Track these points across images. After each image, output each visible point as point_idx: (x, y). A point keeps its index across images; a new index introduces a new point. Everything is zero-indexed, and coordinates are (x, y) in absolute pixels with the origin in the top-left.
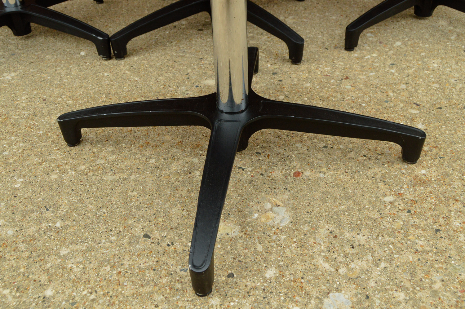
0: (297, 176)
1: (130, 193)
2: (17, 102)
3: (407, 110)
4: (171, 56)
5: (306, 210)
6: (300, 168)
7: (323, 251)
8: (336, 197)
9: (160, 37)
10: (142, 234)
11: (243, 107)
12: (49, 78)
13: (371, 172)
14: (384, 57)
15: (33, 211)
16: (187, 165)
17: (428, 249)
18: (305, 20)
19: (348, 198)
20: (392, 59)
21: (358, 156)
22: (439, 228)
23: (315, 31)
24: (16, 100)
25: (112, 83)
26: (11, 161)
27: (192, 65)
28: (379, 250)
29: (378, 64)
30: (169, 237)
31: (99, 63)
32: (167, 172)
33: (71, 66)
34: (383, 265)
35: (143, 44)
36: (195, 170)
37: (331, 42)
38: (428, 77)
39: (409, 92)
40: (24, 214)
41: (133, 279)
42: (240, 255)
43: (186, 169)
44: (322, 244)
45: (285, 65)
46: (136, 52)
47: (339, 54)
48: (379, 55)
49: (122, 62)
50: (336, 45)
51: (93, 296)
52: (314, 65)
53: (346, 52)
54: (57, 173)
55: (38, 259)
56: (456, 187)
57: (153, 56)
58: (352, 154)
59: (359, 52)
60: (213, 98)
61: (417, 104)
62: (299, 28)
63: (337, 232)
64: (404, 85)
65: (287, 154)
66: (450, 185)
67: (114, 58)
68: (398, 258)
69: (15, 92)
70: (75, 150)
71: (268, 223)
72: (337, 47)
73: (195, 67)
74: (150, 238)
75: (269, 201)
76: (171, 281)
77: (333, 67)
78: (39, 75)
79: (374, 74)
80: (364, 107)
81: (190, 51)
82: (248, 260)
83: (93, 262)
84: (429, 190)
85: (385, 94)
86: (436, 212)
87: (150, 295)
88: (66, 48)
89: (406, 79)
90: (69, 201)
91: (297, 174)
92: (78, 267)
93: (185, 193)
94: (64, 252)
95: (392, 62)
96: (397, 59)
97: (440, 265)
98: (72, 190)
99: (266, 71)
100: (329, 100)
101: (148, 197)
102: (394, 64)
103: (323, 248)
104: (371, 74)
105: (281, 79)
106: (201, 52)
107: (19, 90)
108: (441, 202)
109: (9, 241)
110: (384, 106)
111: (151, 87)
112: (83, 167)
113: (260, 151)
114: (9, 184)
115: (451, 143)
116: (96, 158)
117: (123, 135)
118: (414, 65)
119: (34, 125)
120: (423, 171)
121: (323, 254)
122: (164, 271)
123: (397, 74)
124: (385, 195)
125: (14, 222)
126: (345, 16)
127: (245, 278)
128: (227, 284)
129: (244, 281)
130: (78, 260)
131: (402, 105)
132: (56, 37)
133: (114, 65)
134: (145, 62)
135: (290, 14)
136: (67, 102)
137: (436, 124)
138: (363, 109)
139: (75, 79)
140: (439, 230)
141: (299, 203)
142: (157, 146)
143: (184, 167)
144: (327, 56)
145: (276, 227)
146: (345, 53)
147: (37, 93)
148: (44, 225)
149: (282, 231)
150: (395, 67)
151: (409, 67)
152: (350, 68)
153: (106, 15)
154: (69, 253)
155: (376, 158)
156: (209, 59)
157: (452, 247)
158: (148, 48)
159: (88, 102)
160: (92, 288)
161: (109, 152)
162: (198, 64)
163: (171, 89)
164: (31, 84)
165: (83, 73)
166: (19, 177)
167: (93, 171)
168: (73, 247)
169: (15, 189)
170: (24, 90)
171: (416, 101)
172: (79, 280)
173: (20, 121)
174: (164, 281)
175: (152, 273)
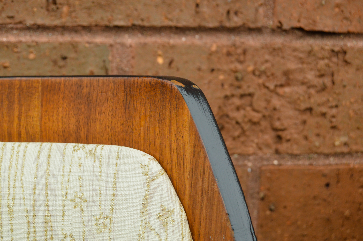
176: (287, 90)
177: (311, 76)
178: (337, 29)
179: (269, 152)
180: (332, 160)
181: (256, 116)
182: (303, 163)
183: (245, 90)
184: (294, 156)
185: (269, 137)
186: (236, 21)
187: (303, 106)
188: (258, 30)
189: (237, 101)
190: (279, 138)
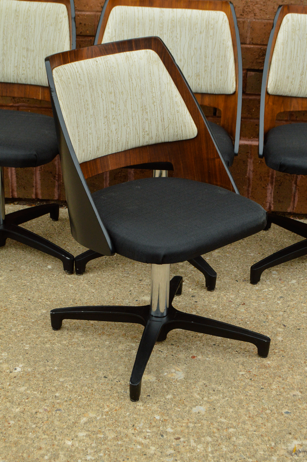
0: (193, 358)
1: (95, 358)
2: (10, 299)
3: (276, 328)
4: (118, 276)
5: (194, 374)
6: (196, 354)
7: (198, 391)
8: (212, 370)
10: (103, 376)
11: (165, 315)
12: (28, 284)
13: (237, 360)
14: (278, 291)
15: (40, 361)
16: (128, 347)
17: (253, 395)
18: (228, 255)
19: (219, 370)
20: (283, 293)
21: (232, 351)
22: (263, 387)
23: (232, 265)
24: (9, 297)
25: (76, 292)
26: (18, 335)
27: (134, 284)
28: (227, 393)
29: (270, 296)
30: (118, 378)
31: (63, 276)
32: (116, 349)
33: (43, 277)
34: (227, 399)
35: (96, 264)
36: (133, 350)
37: (242, 276)
38: (302, 308)
39: (283, 317)
40: (35, 362)
41: (100, 393)
42: (154, 389)
43: (127, 349)
44: (198, 388)
45: (202, 291)
46: (92, 270)
47: (245, 286)
48: (275, 290)
49: (81, 277)
50: (245, 279)
51: (80, 397)
52: (223, 292)
53: (251, 285)
54: (49, 344)
55: (48, 381)
56: (284, 371)
57: (104, 275)
58: (230, 350)
59: (260, 285)
61: (284, 326)
62: (221, 261)
63: (208, 384)
64: (282, 312)
65: (190, 347)
66: (281, 370)
67: (75, 273)
68: (235, 397)
69: (6, 292)
70: (58, 333)
71: (172, 378)
72: (245, 281)
73: (136, 286)
74: (107, 378)
75: (174, 368)
76: (119, 395)
77: (237, 295)
78: (20, 281)
79: (264, 303)
80: (248, 324)
81: (132, 274)
82: (158, 391)
83: (78, 385)
84: (267, 371)
85: (265, 318)
86: (266, 381)
87: (109, 399)
88: (35, 261)
89: (286, 308)
90: (59, 358)
91: (193, 357)
92: (70, 386)
93: (126, 360)
94: (61, 380)
95: (282, 296)
96: (287, 293)
97: (256, 401)
98: (61, 353)
99: (187, 294)
100: (226, 318)
101: (105, 360)
102: (282, 297)
103: (198, 390)
104: (263, 303)
105: (197, 301)
106: (141, 275)
107: (8, 291)
108: (270, 377)
109: (30, 373)
110: (262, 325)
111: (104, 298)
112: (65, 342)
113: (173, 343)
114: (21, 347)
115: (294, 349)
116: (72, 338)
117: (87, 327)
118: (296, 299)
119: (27, 315)
120: (269, 362)
121: (197, 392)
122: (115, 391)
123: (281, 304)
124: (241, 371)
125: (31, 365)
126: (262, 254)
127: (156, 397)
128: (147, 398)
129: (155, 398)
130: (70, 384)
131: (274, 325)
132: (25, 250)
133: (75, 278)
134: (99, 279)
136: (46, 302)
137: (291, 338)
138: (246, 325)
139: (48, 287)
140: (263, 388)
141: (191, 370)
142: (110, 335)
143: (126, 347)
144: (235, 287)
145: (175, 379)
146: (249, 286)
147: (23, 294)
148: (48, 368)
149: (178, 381)
150: (282, 299)
151: (292, 300)
152: (248, 297)
153: (63, 233)
154: (64, 381)
155: (243, 353)
156: (146, 281)
157: (266, 395)
158: (100, 268)
159: (61, 304)
160: (79, 395)
161: (79, 335)
162: (138, 284)
163: (118, 300)
164: (16, 287)
165: (53, 282)
166: (26, 344)
167: (71, 344)
168: (66, 378)
169: (26, 350)
170: (12, 291)
171: (285, 323)
172: (72, 391)
173: (17, 312)
174: (115, 395)
175: (109, 392)
176: (257, 5)
177: (262, 3)
179: (253, 18)
180: (266, 21)
181: (250, 10)
182: (260, 21)
183: (248, 5)
184: (258, 19)
185: (253, 15)
187: (260, 9)
189: (246, 7)
190: (255, 15)
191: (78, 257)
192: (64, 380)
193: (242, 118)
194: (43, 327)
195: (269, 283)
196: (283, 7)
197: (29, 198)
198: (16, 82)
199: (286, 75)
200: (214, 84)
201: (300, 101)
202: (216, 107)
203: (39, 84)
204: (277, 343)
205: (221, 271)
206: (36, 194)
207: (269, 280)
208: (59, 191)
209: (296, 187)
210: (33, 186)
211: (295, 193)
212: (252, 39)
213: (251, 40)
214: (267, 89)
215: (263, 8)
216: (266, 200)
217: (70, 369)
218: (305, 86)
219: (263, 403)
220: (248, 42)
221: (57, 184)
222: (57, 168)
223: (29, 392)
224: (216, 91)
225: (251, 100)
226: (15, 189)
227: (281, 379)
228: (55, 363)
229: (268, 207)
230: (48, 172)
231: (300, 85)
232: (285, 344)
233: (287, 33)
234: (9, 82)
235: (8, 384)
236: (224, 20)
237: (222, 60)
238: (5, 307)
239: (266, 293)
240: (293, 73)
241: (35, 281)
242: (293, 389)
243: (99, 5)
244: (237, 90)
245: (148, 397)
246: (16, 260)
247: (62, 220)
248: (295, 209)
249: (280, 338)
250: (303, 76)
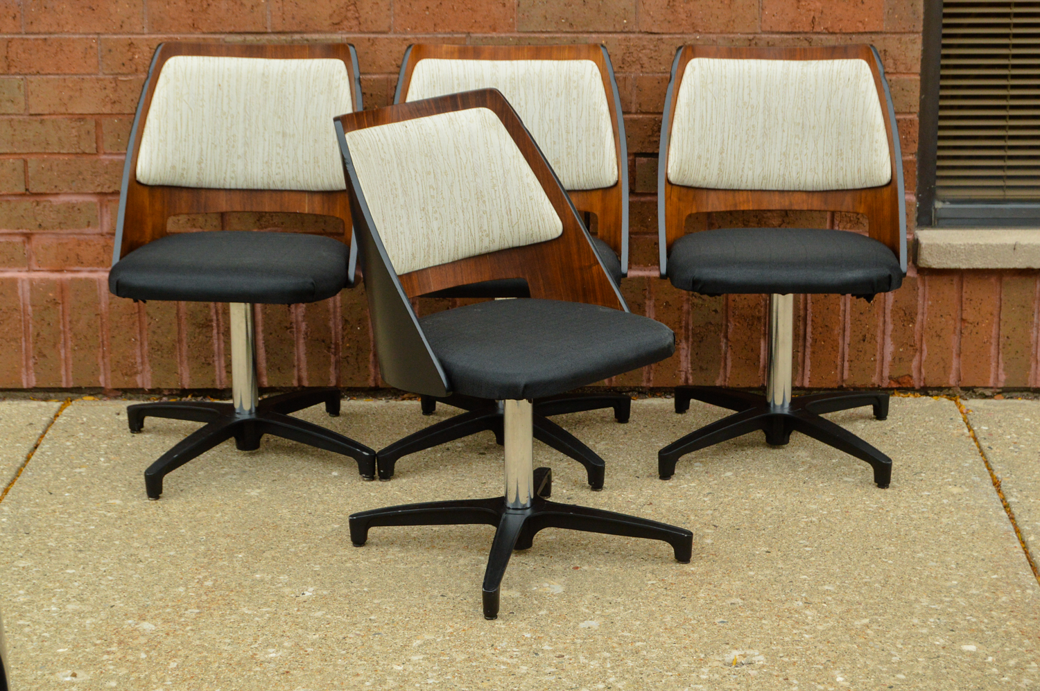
1: (424, 575)
2: (280, 515)
3: (702, 530)
4: (448, 479)
5: (578, 586)
6: (579, 564)
7: (585, 605)
8: (606, 581)
9: (430, 460)
10: (439, 595)
11: (528, 506)
12: (305, 495)
13: (644, 568)
14: (704, 486)
15: (340, 583)
16: (473, 561)
17: (670, 606)
18: (621, 446)
19: (616, 580)
22: (685, 597)
23: (629, 459)
26: (301, 555)
27: (474, 489)
28: (630, 605)
30: (462, 596)
31: (360, 483)
32: (456, 564)
33: (327, 486)
36: (480, 563)
37: (645, 471)
38: (743, 505)
39: (713, 517)
40: (333, 584)
41: (437, 613)
42: (519, 605)
44: (586, 601)
45: (584, 491)
46: (403, 474)
47: (651, 483)
48: (698, 485)
49: (389, 484)
50: (650, 474)
51: (407, 619)
52: (616, 492)
53: (661, 480)
54: (351, 563)
55: (356, 604)
56: (715, 577)
57: (425, 479)
58: (631, 558)
59: (676, 481)
60: (502, 501)
61: (715, 526)
62: (611, 455)
63: (600, 597)
64: (711, 511)
65: (570, 556)
66: (711, 576)
67: (378, 479)
68: (644, 609)
69: (271, 506)
70: (361, 549)
71: (544, 592)
72: (651, 476)
73: (478, 490)
74: (446, 597)
75: (547, 582)
76: (466, 614)
77: (639, 494)
78: (291, 492)
81: (470, 476)
82: (526, 607)
83: (403, 606)
84: (690, 578)
85: (685, 518)
86: (688, 590)
87: (452, 619)
88: (311, 467)
89: (716, 506)
90: (369, 578)
91: (576, 568)
92: (391, 608)
93: (473, 575)
95: (710, 491)
96: (718, 488)
97: (675, 612)
98: (370, 573)
99: (560, 496)
101: (440, 577)
103: (586, 603)
104: (680, 501)
106: (483, 477)
107: (275, 505)
108: (695, 585)
109: (328, 596)
112: (375, 560)
113: (543, 554)
114: (308, 568)
115: (730, 553)
116: (385, 555)
118: (733, 495)
119: (311, 532)
120: (692, 569)
122: (459, 611)
123: (708, 502)
124: (650, 580)
125: (326, 588)
128: (509, 616)
129: (522, 615)
130: (390, 605)
131: (699, 526)
132: (292, 455)
133: (379, 485)
134: (417, 484)
135: (603, 439)
137: (725, 540)
141: (573, 583)
142: (443, 549)
143: (471, 562)
144: (636, 484)
145: (550, 594)
146: (658, 482)
147: (299, 508)
148: (353, 590)
149: (555, 596)
150: (710, 496)
151: (726, 496)
152: (657, 496)
156: (494, 483)
157: (690, 605)
158: (415, 470)
160: (406, 616)
162: (480, 488)
164: (286, 500)
165: (344, 492)
166: (315, 564)
167: (385, 562)
168: (383, 599)
169: (315, 571)
170: (281, 505)
171: (716, 523)
172: (394, 613)
173: (293, 528)
174: (461, 614)
175: (451, 611)
176: (644, 51)
177: (652, 47)
178: (659, 32)
179: (639, 72)
180: (660, 74)
181: (634, 60)
182: (650, 75)
183: (630, 51)
184: (647, 73)
185: (639, 66)
186: (626, 30)
187: (649, 56)
188: (634, 32)
189: (628, 55)
190: (642, 67)
191: (381, 452)
192: (380, 601)
193: (630, 233)
194: (337, 544)
195: (689, 478)
196: (685, 49)
197: (287, 386)
198: (266, 188)
199: (696, 153)
200: (583, 174)
201: (721, 194)
202: (589, 210)
203: (304, 189)
204: (703, 546)
205: (612, 467)
206: (300, 380)
207: (689, 474)
208: (338, 371)
209: (726, 343)
210: (294, 366)
211: (726, 354)
212: (640, 105)
213: (638, 106)
214: (667, 174)
215: (654, 54)
216: (680, 368)
217: (388, 589)
218: (727, 171)
219: (685, 613)
220: (633, 110)
221: (333, 359)
222: (333, 332)
223: (329, 616)
224: (587, 185)
225: (643, 203)
226: (264, 372)
227: (711, 587)
228: (363, 584)
229: (683, 379)
230: (318, 340)
231: (720, 169)
232: (717, 547)
233: (693, 88)
234: (255, 187)
235: (296, 609)
236: (594, 73)
237: (594, 134)
238: (273, 523)
239: (685, 490)
240: (708, 151)
241: (316, 492)
242: (731, 597)
243: (393, 62)
244: (620, 179)
245: (511, 615)
246: (279, 468)
247: (345, 415)
248: (727, 379)
249: (709, 541)
250: (724, 155)
